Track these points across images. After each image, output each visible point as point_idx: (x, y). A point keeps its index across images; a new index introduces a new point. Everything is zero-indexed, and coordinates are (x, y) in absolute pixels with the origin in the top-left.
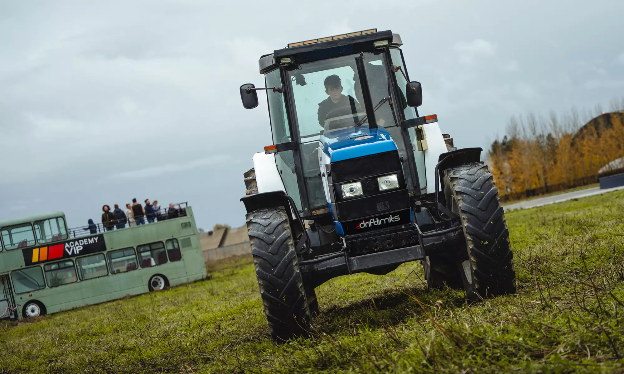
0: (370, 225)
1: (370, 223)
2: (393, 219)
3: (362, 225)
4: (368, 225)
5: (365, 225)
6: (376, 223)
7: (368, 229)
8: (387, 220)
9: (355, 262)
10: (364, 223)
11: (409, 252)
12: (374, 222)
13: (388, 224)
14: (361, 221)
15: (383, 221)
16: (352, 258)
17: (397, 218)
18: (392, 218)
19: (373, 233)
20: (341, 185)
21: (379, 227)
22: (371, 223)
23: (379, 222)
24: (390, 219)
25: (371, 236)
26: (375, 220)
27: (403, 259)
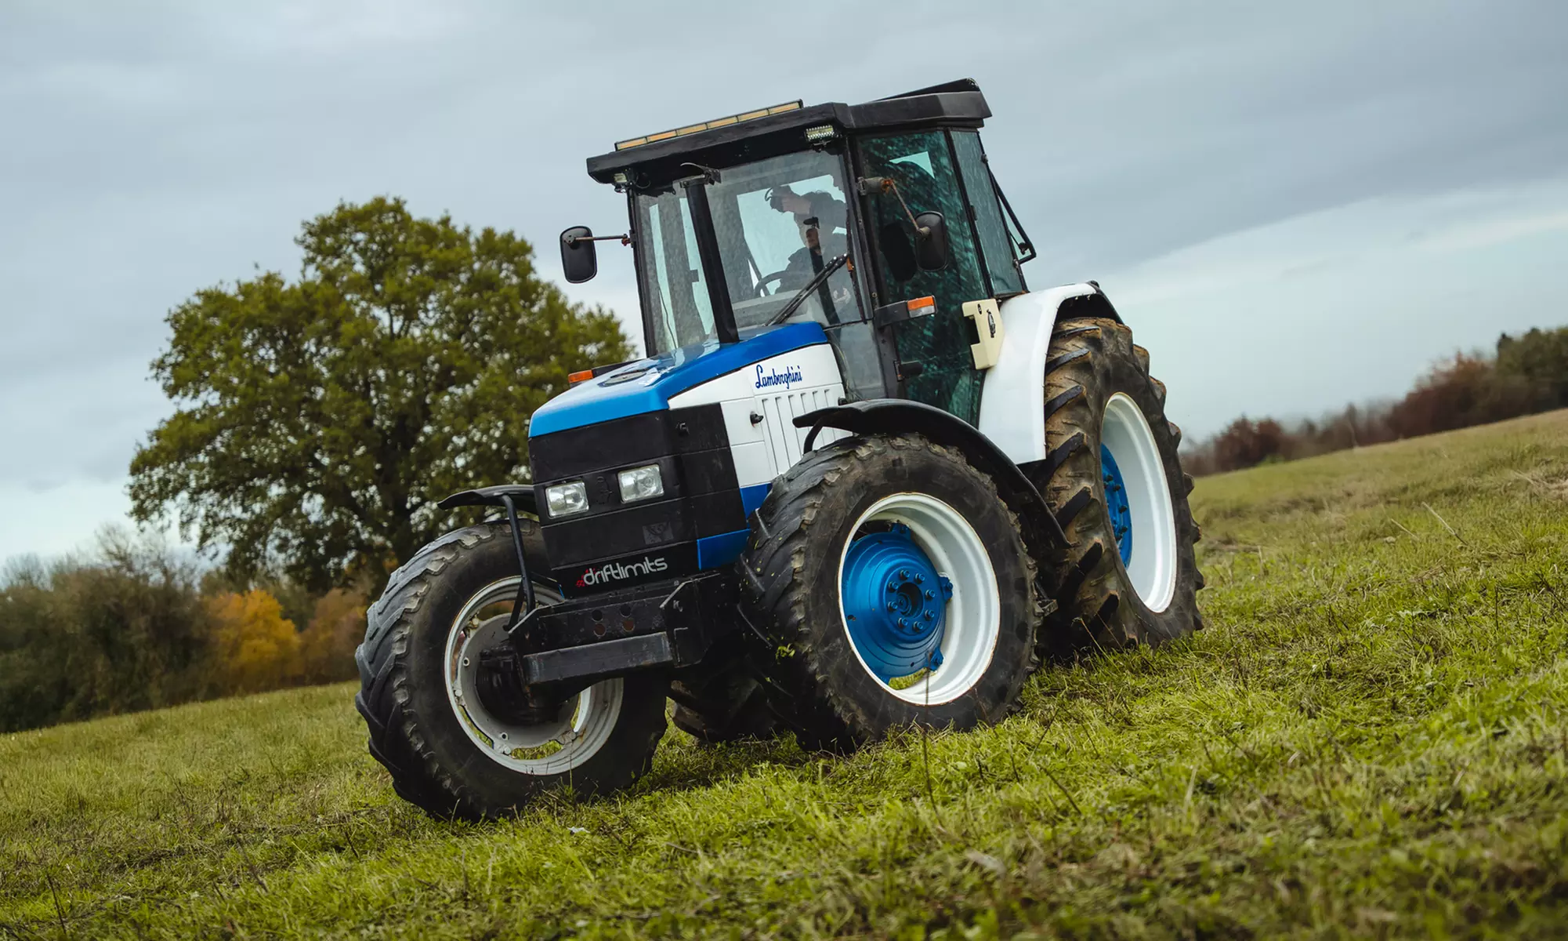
0: (606, 579)
1: (605, 575)
2: (653, 567)
3: (590, 579)
4: (600, 577)
5: (595, 578)
6: (617, 574)
7: (601, 587)
8: (639, 568)
9: (535, 664)
10: (591, 574)
11: (645, 647)
12: (613, 572)
13: (640, 578)
14: (585, 570)
15: (630, 571)
16: (531, 656)
17: (661, 564)
18: (650, 565)
19: (611, 595)
20: (545, 488)
21: (624, 583)
22: (606, 573)
23: (623, 573)
24: (647, 567)
25: (605, 602)
26: (615, 568)
27: (632, 661)
